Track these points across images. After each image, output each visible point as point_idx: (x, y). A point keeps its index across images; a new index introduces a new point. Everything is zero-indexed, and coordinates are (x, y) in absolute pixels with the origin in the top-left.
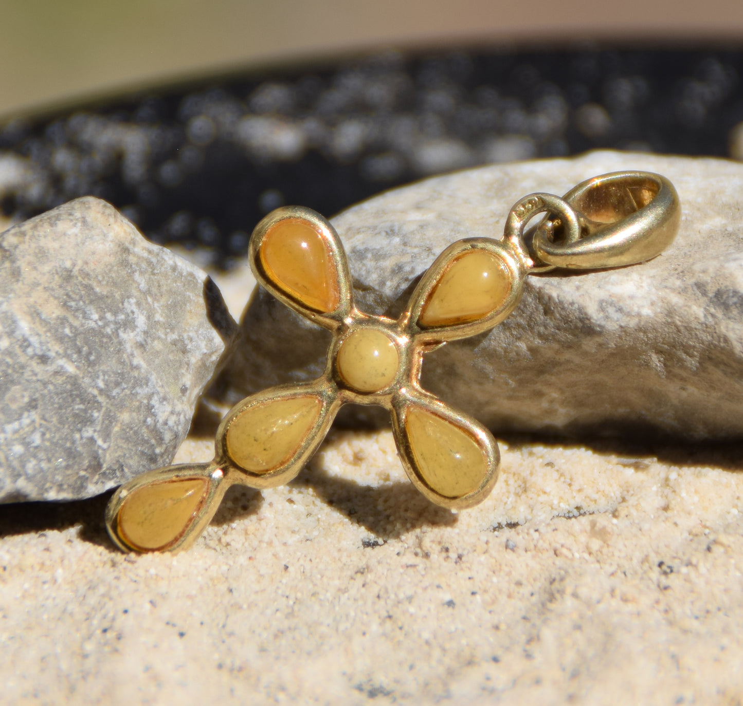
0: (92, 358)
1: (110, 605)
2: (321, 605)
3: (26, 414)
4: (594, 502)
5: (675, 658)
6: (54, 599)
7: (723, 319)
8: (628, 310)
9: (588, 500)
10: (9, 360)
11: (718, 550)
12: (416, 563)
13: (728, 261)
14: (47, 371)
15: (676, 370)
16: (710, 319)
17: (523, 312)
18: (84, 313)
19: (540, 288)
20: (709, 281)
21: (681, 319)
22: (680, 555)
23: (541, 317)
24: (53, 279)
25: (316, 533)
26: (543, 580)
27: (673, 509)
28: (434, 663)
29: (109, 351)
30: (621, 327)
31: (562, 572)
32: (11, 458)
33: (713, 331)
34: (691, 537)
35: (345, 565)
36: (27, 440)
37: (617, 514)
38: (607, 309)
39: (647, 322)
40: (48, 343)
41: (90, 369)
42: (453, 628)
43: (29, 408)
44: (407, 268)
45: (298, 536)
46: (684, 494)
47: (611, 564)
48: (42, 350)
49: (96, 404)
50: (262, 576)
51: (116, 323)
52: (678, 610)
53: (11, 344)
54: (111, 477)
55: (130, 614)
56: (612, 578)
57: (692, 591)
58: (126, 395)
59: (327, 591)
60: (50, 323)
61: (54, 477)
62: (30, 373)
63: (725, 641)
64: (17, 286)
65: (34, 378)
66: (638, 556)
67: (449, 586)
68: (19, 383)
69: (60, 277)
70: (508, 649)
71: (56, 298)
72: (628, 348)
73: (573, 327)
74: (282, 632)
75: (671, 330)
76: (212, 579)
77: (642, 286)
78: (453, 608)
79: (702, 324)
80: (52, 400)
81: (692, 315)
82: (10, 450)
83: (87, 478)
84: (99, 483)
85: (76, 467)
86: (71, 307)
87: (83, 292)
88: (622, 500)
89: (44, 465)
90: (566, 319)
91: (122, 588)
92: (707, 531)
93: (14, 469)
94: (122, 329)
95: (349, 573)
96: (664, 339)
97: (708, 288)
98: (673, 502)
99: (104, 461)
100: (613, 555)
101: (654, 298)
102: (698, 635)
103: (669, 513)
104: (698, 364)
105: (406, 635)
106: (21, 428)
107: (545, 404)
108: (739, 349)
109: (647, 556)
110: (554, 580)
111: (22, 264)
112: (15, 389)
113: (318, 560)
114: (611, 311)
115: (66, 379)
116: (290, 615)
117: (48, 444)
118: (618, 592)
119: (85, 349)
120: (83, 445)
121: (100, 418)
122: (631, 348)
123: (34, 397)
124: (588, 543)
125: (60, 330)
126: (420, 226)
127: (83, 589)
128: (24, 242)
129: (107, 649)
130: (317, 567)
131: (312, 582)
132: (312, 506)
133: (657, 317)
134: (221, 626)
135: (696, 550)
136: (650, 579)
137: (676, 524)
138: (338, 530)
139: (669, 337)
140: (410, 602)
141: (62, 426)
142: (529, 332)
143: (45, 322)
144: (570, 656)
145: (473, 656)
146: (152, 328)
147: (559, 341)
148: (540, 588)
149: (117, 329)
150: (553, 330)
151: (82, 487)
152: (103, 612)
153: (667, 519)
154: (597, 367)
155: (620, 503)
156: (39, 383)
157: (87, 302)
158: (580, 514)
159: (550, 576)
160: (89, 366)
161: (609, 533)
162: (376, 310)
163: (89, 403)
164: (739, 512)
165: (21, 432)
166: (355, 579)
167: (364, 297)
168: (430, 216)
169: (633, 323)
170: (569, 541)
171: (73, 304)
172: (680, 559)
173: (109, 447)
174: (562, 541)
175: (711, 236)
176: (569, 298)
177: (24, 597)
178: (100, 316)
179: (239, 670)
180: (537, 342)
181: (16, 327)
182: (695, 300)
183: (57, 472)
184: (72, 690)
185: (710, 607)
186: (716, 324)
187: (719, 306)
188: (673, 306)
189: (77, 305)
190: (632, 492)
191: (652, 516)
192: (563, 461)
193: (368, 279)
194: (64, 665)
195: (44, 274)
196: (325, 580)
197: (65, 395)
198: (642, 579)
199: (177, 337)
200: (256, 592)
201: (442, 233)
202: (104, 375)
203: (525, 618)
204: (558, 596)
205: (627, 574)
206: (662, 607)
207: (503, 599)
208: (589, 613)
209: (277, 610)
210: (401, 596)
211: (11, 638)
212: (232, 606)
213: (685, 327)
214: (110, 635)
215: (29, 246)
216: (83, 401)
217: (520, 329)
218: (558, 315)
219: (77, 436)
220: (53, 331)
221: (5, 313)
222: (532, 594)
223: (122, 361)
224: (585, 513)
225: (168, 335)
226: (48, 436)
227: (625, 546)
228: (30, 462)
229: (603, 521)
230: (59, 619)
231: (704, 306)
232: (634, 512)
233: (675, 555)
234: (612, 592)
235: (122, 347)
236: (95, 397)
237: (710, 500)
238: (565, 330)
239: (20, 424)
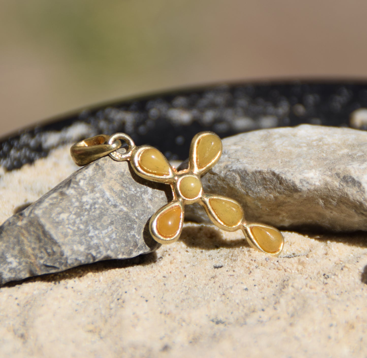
0: (133, 205)
1: (120, 290)
2: (198, 290)
3: (109, 227)
4: (299, 252)
5: (329, 310)
6: (99, 287)
7: (346, 187)
8: (311, 183)
9: (297, 251)
10: (102, 207)
11: (345, 270)
12: (233, 274)
13: (348, 165)
14: (117, 210)
15: (329, 206)
16: (341, 187)
17: (272, 183)
18: (129, 188)
19: (278, 174)
20: (341, 173)
21: (330, 186)
22: (332, 271)
23: (278, 185)
24: (117, 176)
25: (196, 263)
26: (280, 280)
27: (329, 254)
28: (240, 312)
29: (139, 202)
30: (308, 189)
31: (288, 278)
32: (105, 243)
33: (342, 191)
34: (335, 265)
35: (207, 275)
36: (111, 236)
37: (308, 256)
38: (303, 183)
39: (318, 187)
40: (116, 200)
41: (132, 209)
42: (247, 299)
43: (111, 224)
44: (230, 167)
45: (189, 264)
46: (333, 249)
47: (306, 275)
48: (115, 203)
49: (135, 222)
50: (176, 279)
51: (141, 192)
52: (331, 292)
53: (103, 201)
54: (141, 249)
55: (128, 294)
56: (306, 280)
57: (336, 285)
58: (146, 218)
59: (201, 285)
60: (117, 192)
61: (121, 250)
62: (110, 211)
63: (348, 303)
64: (105, 179)
65: (112, 213)
66: (316, 272)
67: (246, 283)
68: (106, 215)
69: (120, 175)
70: (267, 306)
71: (119, 183)
72: (311, 197)
73: (290, 189)
74: (184, 300)
75: (327, 191)
76: (158, 280)
77: (316, 174)
78: (247, 291)
79: (338, 188)
80: (119, 221)
81: (334, 185)
82: (104, 240)
83: (133, 250)
84: (137, 251)
85: (129, 246)
86: (124, 186)
87: (129, 181)
88: (310, 251)
89: (117, 245)
90: (288, 186)
91: (125, 284)
92: (341, 262)
93: (106, 247)
94: (143, 194)
95: (209, 278)
96: (324, 194)
97: (341, 175)
98: (329, 252)
99: (139, 243)
100: (307, 271)
101: (321, 179)
102: (338, 301)
103: (327, 256)
104: (336, 203)
105: (230, 301)
106: (108, 232)
107: (281, 218)
108: (352, 198)
109: (319, 272)
110: (285, 281)
111: (106, 171)
112: (105, 218)
113: (197, 273)
114: (304, 183)
115: (124, 213)
116: (187, 293)
117: (118, 237)
118: (308, 285)
119: (130, 202)
120: (131, 237)
121: (137, 227)
122: (312, 197)
123: (112, 220)
124: (297, 267)
125: (121, 195)
126: (235, 151)
127: (110, 284)
128: (106, 163)
129: (119, 306)
130: (197, 276)
131: (195, 281)
132: (195, 253)
133: (321, 185)
134: (161, 297)
135: (337, 269)
136: (320, 280)
137: (330, 260)
138: (205, 262)
139: (326, 193)
140: (231, 289)
141: (123, 231)
142: (274, 191)
143: (115, 192)
144: (291, 309)
145: (255, 309)
146: (154, 193)
147: (285, 194)
148: (279, 284)
149: (141, 194)
150: (283, 190)
151: (131, 253)
152: (118, 292)
153: (327, 258)
154: (300, 204)
155: (309, 252)
156: (114, 215)
157: (130, 184)
158: (294, 256)
159: (283, 279)
160: (132, 208)
161: (305, 263)
162: (218, 182)
163: (132, 222)
164: (353, 255)
165: (108, 233)
166: (211, 280)
167: (214, 177)
168: (239, 148)
169: (312, 188)
170: (290, 266)
171: (125, 185)
172: (331, 273)
173: (140, 238)
174: (288, 266)
175: (343, 156)
176: (289, 178)
177: (88, 287)
178: (135, 189)
179: (168, 314)
180: (277, 194)
181: (105, 194)
182: (336, 180)
183: (122, 248)
184: (106, 321)
185: (342, 291)
186: (343, 188)
187: (344, 182)
188: (327, 182)
189: (126, 185)
190: (314, 248)
191: (321, 257)
192: (288, 236)
193: (215, 170)
194: (103, 312)
195: (114, 174)
196: (200, 280)
197: (123, 219)
198: (317, 280)
199: (163, 197)
200: (174, 285)
201: (243, 154)
202: (137, 211)
203: (274, 295)
204: (286, 286)
205: (312, 278)
206: (325, 290)
207: (266, 287)
208: (298, 293)
209: (182, 292)
210: (228, 286)
211: (84, 302)
212: (165, 290)
213: (332, 190)
214: (120, 301)
215: (108, 164)
216: (130, 221)
217: (271, 190)
218: (285, 185)
219: (129, 234)
220: (118, 195)
221: (101, 189)
222: (277, 286)
223: (144, 206)
224: (296, 256)
225: (160, 196)
226: (118, 235)
227: (311, 268)
228: (111, 244)
229: (303, 259)
230: (101, 295)
231: (339, 182)
232: (314, 255)
233: (329, 271)
234: (306, 285)
235: (144, 201)
236: (134, 219)
237: (342, 251)
238: (288, 190)
239: (108, 230)
